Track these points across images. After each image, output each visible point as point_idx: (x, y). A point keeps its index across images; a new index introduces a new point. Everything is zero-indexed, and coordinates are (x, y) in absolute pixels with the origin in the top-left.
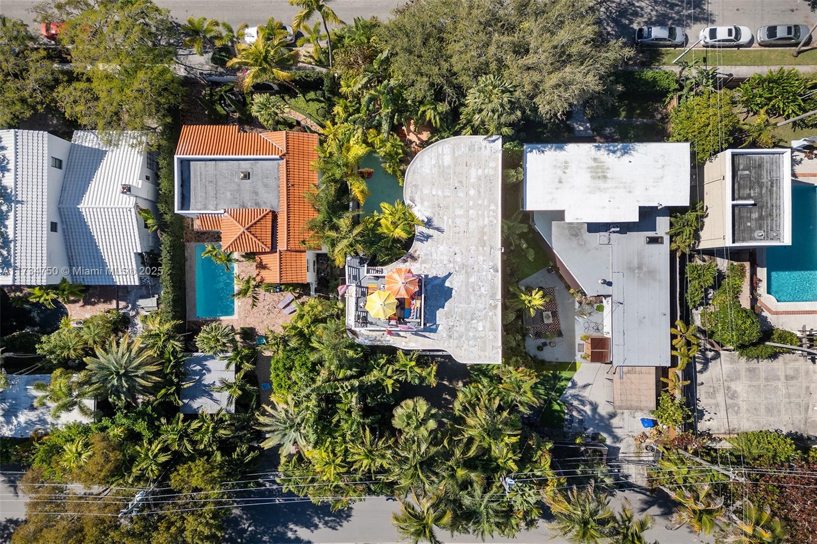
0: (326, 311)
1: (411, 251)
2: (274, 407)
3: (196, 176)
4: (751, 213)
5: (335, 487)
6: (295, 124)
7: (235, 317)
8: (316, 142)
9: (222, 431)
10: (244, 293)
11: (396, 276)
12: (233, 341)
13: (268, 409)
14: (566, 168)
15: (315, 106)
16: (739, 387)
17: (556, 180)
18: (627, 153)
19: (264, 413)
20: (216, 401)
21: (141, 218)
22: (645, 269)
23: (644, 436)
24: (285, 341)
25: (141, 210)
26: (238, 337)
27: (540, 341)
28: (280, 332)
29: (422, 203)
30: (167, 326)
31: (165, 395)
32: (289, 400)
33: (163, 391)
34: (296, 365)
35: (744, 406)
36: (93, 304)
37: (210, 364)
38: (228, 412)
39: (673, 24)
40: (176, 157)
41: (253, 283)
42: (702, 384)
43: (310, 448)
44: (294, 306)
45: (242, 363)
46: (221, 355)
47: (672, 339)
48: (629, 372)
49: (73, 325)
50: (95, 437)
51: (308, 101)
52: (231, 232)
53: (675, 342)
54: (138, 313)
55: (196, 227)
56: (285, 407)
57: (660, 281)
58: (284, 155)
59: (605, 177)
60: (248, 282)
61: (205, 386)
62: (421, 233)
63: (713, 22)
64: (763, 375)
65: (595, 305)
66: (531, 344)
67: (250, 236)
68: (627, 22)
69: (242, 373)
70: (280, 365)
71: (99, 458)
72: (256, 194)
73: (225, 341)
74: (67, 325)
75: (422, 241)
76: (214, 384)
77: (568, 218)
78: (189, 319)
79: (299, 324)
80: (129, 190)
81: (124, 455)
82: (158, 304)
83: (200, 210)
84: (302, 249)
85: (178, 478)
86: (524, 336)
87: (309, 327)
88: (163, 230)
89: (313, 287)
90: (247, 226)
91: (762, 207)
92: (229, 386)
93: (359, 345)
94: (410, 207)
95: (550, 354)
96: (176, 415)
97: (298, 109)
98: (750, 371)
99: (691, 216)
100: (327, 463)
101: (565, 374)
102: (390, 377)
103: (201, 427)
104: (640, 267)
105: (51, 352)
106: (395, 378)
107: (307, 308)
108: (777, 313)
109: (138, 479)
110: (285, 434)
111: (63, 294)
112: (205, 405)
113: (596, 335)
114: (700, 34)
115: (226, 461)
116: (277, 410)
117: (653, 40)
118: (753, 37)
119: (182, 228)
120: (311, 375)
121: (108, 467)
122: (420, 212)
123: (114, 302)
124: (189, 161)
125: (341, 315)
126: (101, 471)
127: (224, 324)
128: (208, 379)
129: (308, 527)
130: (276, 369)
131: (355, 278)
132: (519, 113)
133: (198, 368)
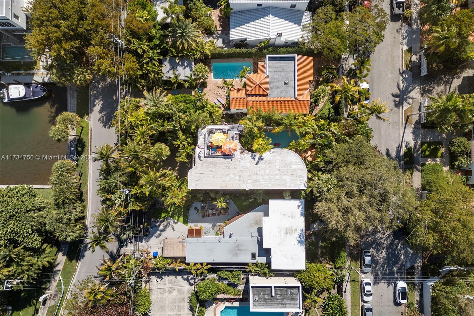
0: (216, 117)
1: (246, 151)
2: (165, 96)
3: (286, 63)
4: (268, 295)
5: (123, 121)
6: (317, 104)
7: (213, 79)
8: (305, 113)
9: (153, 74)
10: (225, 83)
11: (233, 145)
12: (200, 79)
13: (164, 93)
14: (292, 217)
15: (327, 112)
16: (175, 294)
17: (285, 213)
18: (299, 242)
19: (162, 92)
20: (168, 71)
21: (265, 40)
22: (238, 252)
23: (148, 253)
24: (200, 100)
25: (269, 40)
26: (202, 80)
27: (199, 208)
28: (205, 98)
29: (272, 156)
30: (208, 52)
31: (172, 51)
32: (169, 102)
33: (174, 50)
34: (187, 105)
35: (164, 296)
36: (219, 20)
37: (188, 69)
38: (162, 77)
39: (373, 267)
40: (296, 55)
41: (230, 87)
42: (176, 278)
43: (145, 110)
44: (218, 103)
45: (188, 82)
46: (192, 74)
47: (200, 263)
48: (183, 245)
49: (209, 13)
50: (151, 24)
51: (329, 109)
52: (257, 78)
53: (199, 265)
54: (214, 38)
55: (260, 63)
56: (165, 101)
57: (231, 258)
58: (297, 99)
59: (287, 234)
60: (231, 85)
61: (176, 67)
62: (255, 156)
63: (374, 284)
64: (181, 305)
65: (219, 232)
66: (199, 205)
67: (255, 86)
68: (374, 246)
69: (183, 83)
70: (187, 98)
71: (140, 25)
72: (277, 88)
73: (200, 75)
74: (209, 10)
75: (252, 156)
76: (177, 71)
77: (265, 218)
78: (212, 60)
79: (209, 106)
80: (279, 36)
81: (142, 35)
82: (220, 47)
83: (268, 65)
84: (248, 107)
85: (130, 57)
86: (202, 201)
87: (207, 110)
88: (258, 49)
89: (228, 112)
90: (260, 84)
91: (270, 299)
92: (176, 77)
93: (197, 131)
94: (270, 151)
95: (192, 213)
96: (161, 55)
97: (325, 105)
98: (183, 299)
99: (266, 271)
100: (137, 117)
101: (181, 219)
102: (181, 143)
103: (155, 66)
104: (239, 250)
105: (194, 4)
106: (181, 145)
107: (217, 109)
108: (215, 310)
109: (129, 41)
110: (151, 101)
111: (225, 9)
112: (166, 67)
113: (203, 232)
114: (368, 278)
115: (137, 76)
116: (164, 97)
117: (364, 258)
118: (367, 302)
119: (260, 57)
120: (182, 111)
121: (136, 29)
122: (266, 155)
123: (221, 29)
124: (294, 60)
125: (213, 123)
126: (134, 26)
127: (209, 75)
128: (180, 69)
129: (100, 110)
130: (185, 97)
131: (233, 129)
132: (318, 195)
133: (186, 64)
